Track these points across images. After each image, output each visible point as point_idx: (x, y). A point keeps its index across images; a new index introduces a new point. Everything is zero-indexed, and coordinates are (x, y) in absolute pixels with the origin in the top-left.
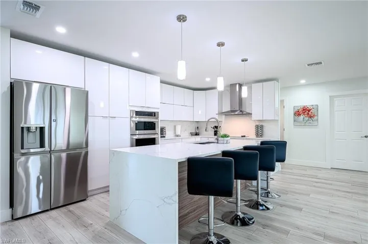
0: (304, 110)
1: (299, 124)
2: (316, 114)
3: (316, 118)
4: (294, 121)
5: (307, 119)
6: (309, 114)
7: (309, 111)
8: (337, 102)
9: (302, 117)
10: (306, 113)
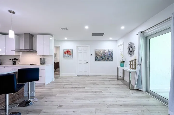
0: (67, 51)
1: (65, 58)
2: (72, 54)
3: (72, 55)
4: (64, 56)
5: (68, 55)
6: (69, 53)
7: (69, 52)
8: (79, 49)
9: (67, 54)
10: (68, 53)
